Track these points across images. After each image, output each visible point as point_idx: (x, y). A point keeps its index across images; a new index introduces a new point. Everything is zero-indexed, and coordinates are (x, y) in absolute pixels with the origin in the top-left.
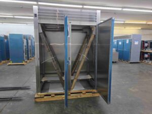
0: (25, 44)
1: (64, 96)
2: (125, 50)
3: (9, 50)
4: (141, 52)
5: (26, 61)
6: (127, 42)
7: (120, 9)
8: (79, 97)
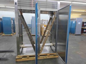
0: (12, 23)
1: (35, 57)
2: (72, 27)
3: (3, 27)
4: (82, 28)
5: (13, 33)
6: (74, 22)
7: (71, 2)
8: (45, 58)
